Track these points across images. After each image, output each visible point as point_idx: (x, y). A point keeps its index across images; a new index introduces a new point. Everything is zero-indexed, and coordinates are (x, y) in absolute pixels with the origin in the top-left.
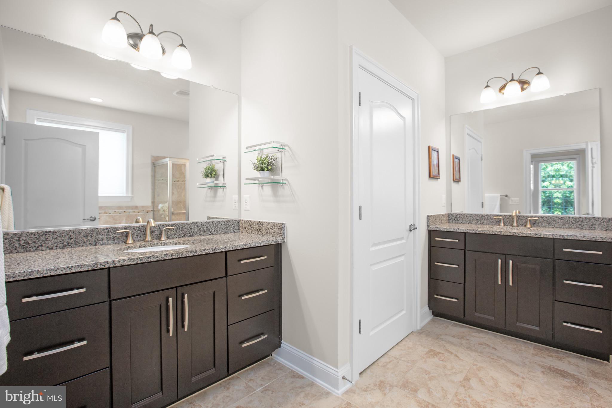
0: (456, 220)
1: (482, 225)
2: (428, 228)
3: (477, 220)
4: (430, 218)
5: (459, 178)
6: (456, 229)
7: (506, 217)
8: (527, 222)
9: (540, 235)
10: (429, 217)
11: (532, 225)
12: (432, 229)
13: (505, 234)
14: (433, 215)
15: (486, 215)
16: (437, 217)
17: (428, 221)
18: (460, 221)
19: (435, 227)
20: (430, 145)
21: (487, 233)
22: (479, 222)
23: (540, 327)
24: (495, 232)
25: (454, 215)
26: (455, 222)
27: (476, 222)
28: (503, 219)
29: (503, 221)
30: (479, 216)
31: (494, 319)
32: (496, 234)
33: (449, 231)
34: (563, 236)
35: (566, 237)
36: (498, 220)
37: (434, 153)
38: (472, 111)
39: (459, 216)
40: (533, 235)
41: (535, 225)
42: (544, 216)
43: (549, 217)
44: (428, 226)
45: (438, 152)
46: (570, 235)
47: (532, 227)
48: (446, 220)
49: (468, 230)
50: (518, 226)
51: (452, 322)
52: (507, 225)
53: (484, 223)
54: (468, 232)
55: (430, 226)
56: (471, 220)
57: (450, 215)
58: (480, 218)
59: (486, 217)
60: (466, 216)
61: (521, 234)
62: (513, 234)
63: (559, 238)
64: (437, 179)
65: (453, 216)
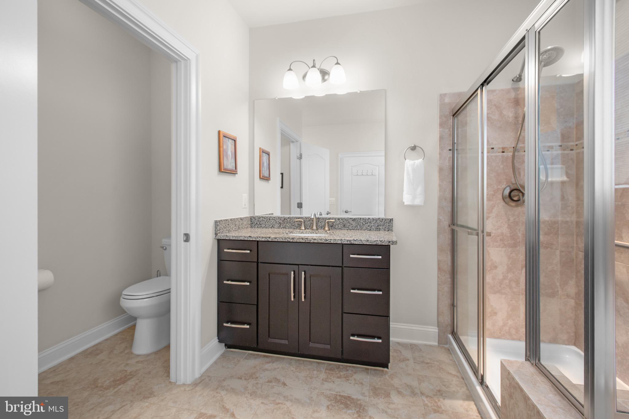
0: (258, 224)
1: (285, 229)
2: (215, 237)
3: (280, 223)
4: (219, 224)
5: (268, 176)
6: (248, 238)
7: (307, 219)
8: (325, 224)
9: (330, 240)
10: (217, 222)
11: (330, 228)
12: (221, 238)
13: (297, 241)
14: (224, 220)
15: (289, 218)
16: (231, 222)
17: (216, 228)
18: (263, 226)
19: (224, 236)
20: (220, 130)
21: (280, 241)
22: (282, 226)
23: (330, 345)
24: (288, 239)
25: (257, 218)
26: (258, 227)
27: (278, 225)
28: (304, 222)
29: (304, 224)
30: (281, 219)
31: (288, 343)
32: (289, 241)
33: (240, 239)
34: (350, 241)
35: (352, 242)
36: (300, 224)
37: (228, 141)
38: (276, 97)
39: (261, 219)
40: (324, 241)
41: (333, 228)
42: (340, 218)
43: (344, 218)
44: (215, 234)
45: (235, 141)
46: (356, 239)
47: (329, 230)
48: (246, 225)
49: (260, 237)
50: (317, 229)
51: (246, 353)
52: (308, 229)
53: (286, 227)
54: (261, 240)
55: (219, 235)
56: (273, 224)
57: (252, 218)
58: (283, 221)
59: (289, 220)
60: (268, 219)
61: (313, 241)
62: (306, 241)
63: (346, 243)
64: (234, 175)
65: (256, 220)
